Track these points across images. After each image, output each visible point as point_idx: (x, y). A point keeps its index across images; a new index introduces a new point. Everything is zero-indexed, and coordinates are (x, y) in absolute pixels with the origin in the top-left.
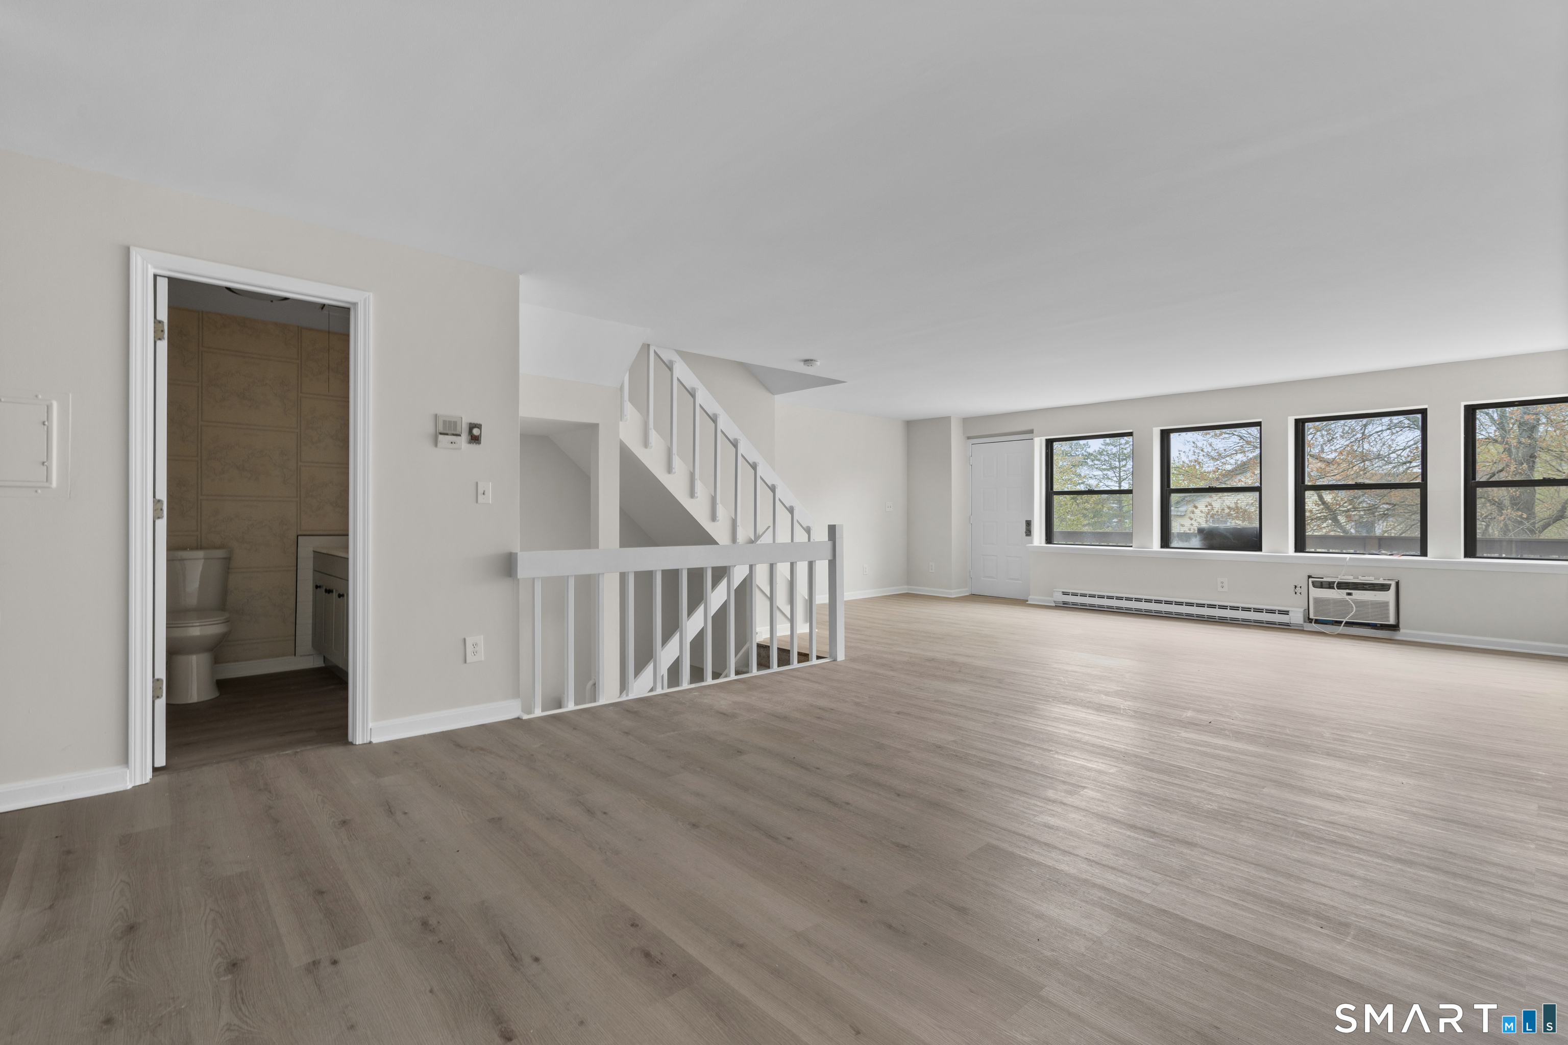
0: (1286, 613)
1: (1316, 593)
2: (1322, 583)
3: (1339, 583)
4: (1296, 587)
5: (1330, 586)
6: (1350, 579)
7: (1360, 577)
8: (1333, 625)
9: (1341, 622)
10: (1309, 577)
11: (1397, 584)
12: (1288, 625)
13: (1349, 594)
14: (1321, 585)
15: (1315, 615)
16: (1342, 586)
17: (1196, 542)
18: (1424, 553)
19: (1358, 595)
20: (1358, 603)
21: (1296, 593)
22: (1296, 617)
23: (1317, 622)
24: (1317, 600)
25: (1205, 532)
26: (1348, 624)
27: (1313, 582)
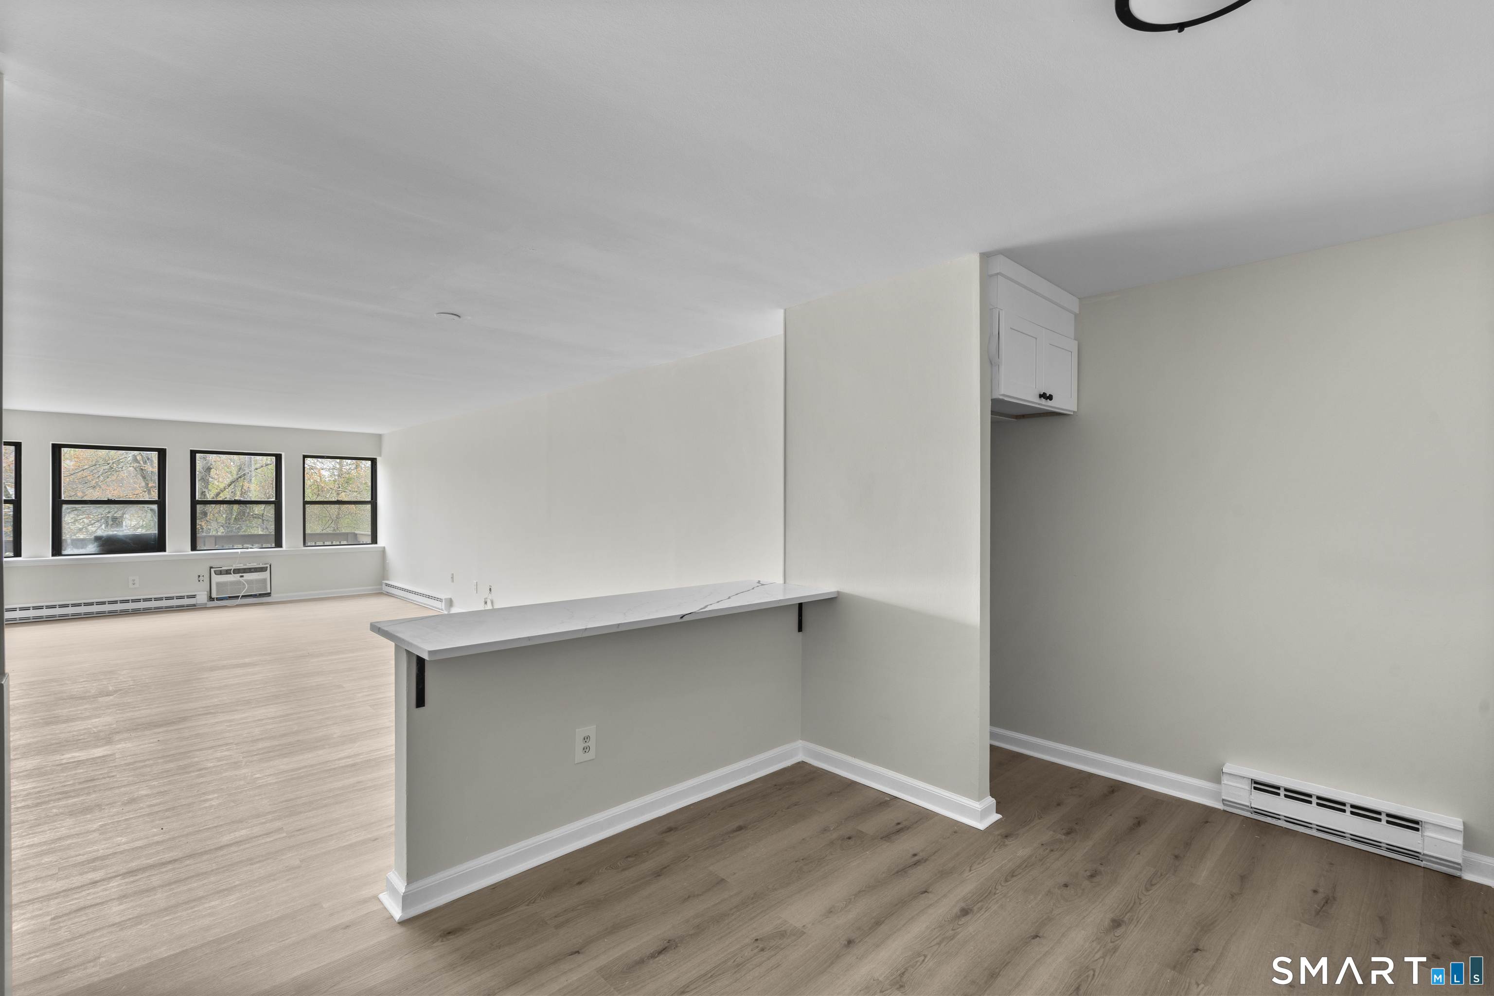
0: (194, 596)
1: (216, 579)
2: (221, 571)
3: (234, 570)
4: (199, 576)
5: (228, 572)
6: (241, 566)
7: (248, 564)
8: (227, 600)
9: (239, 596)
10: (211, 568)
11: (270, 565)
12: (194, 605)
13: (242, 576)
14: (220, 573)
15: (217, 595)
16: (237, 571)
17: (92, 548)
18: (278, 544)
19: (248, 576)
20: (249, 582)
21: (199, 581)
22: (202, 598)
23: (218, 599)
24: (218, 584)
26: (243, 596)
27: (215, 571)
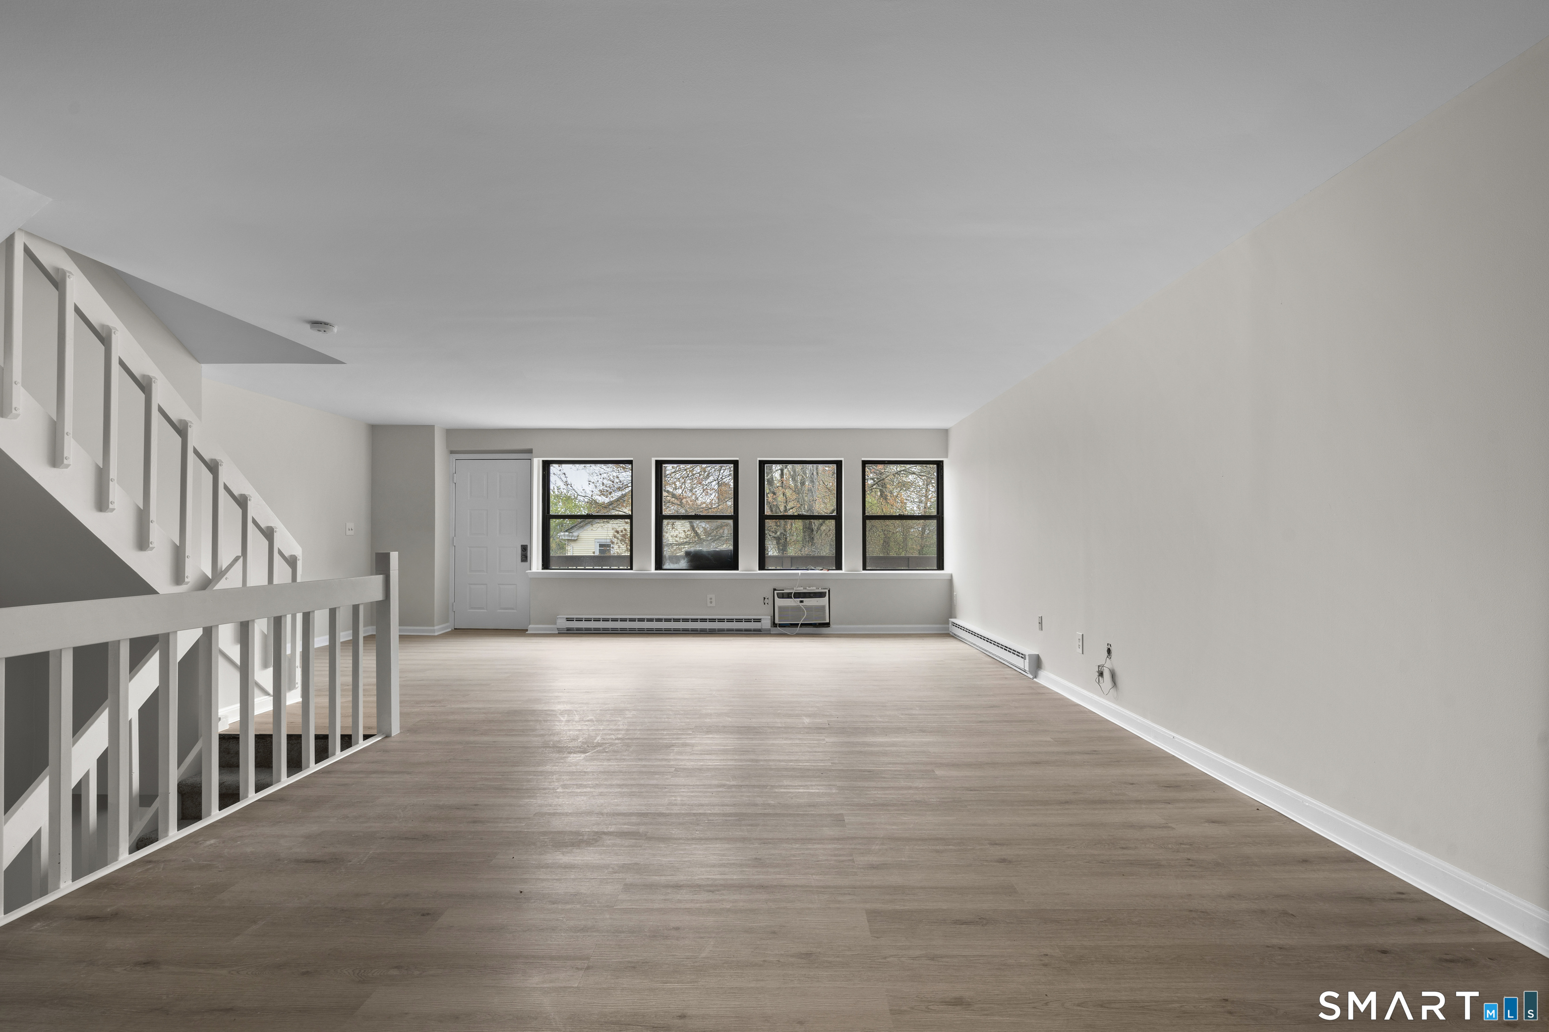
0: (759, 620)
1: (780, 602)
2: (783, 594)
3: (795, 593)
4: (764, 598)
5: (789, 596)
6: (801, 590)
7: (807, 588)
8: (789, 627)
9: (798, 624)
10: (775, 590)
11: (829, 591)
12: (759, 630)
13: (802, 602)
14: (782, 596)
15: (779, 621)
16: (798, 595)
17: (683, 563)
18: (839, 567)
19: (808, 602)
20: (809, 608)
21: (764, 604)
22: (766, 623)
23: (781, 626)
24: (780, 608)
25: (691, 555)
26: (803, 625)
27: (777, 594)
